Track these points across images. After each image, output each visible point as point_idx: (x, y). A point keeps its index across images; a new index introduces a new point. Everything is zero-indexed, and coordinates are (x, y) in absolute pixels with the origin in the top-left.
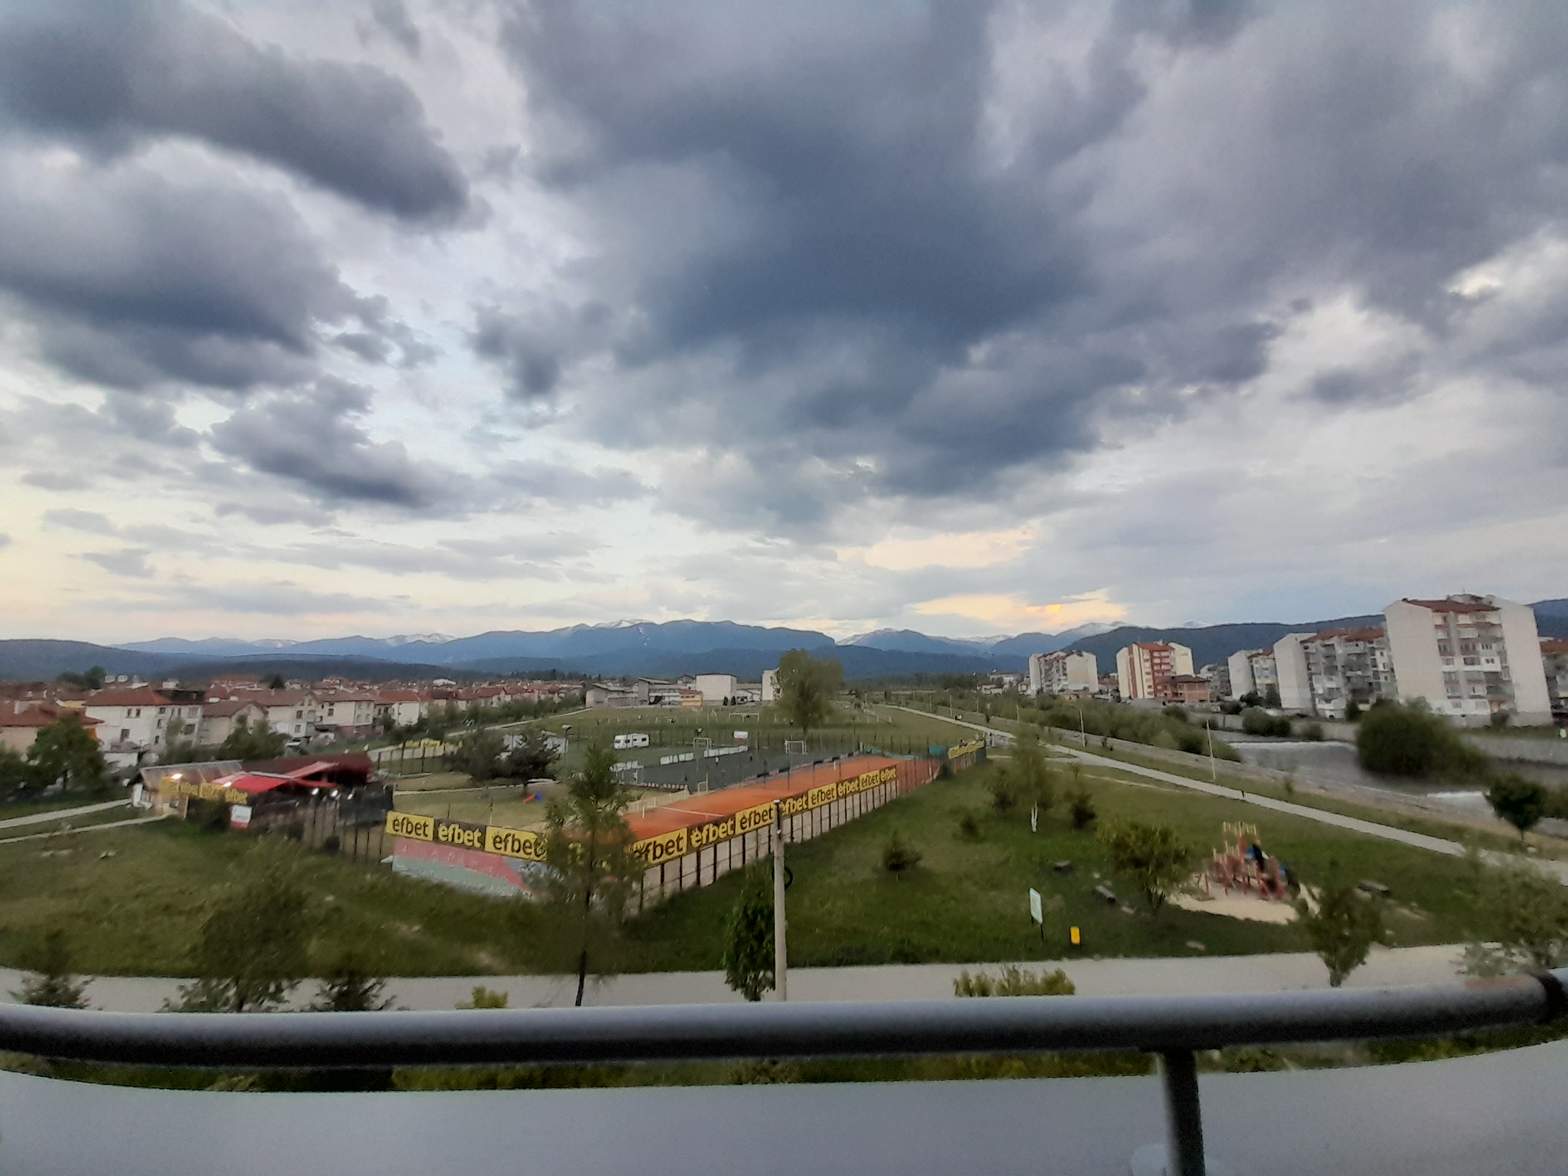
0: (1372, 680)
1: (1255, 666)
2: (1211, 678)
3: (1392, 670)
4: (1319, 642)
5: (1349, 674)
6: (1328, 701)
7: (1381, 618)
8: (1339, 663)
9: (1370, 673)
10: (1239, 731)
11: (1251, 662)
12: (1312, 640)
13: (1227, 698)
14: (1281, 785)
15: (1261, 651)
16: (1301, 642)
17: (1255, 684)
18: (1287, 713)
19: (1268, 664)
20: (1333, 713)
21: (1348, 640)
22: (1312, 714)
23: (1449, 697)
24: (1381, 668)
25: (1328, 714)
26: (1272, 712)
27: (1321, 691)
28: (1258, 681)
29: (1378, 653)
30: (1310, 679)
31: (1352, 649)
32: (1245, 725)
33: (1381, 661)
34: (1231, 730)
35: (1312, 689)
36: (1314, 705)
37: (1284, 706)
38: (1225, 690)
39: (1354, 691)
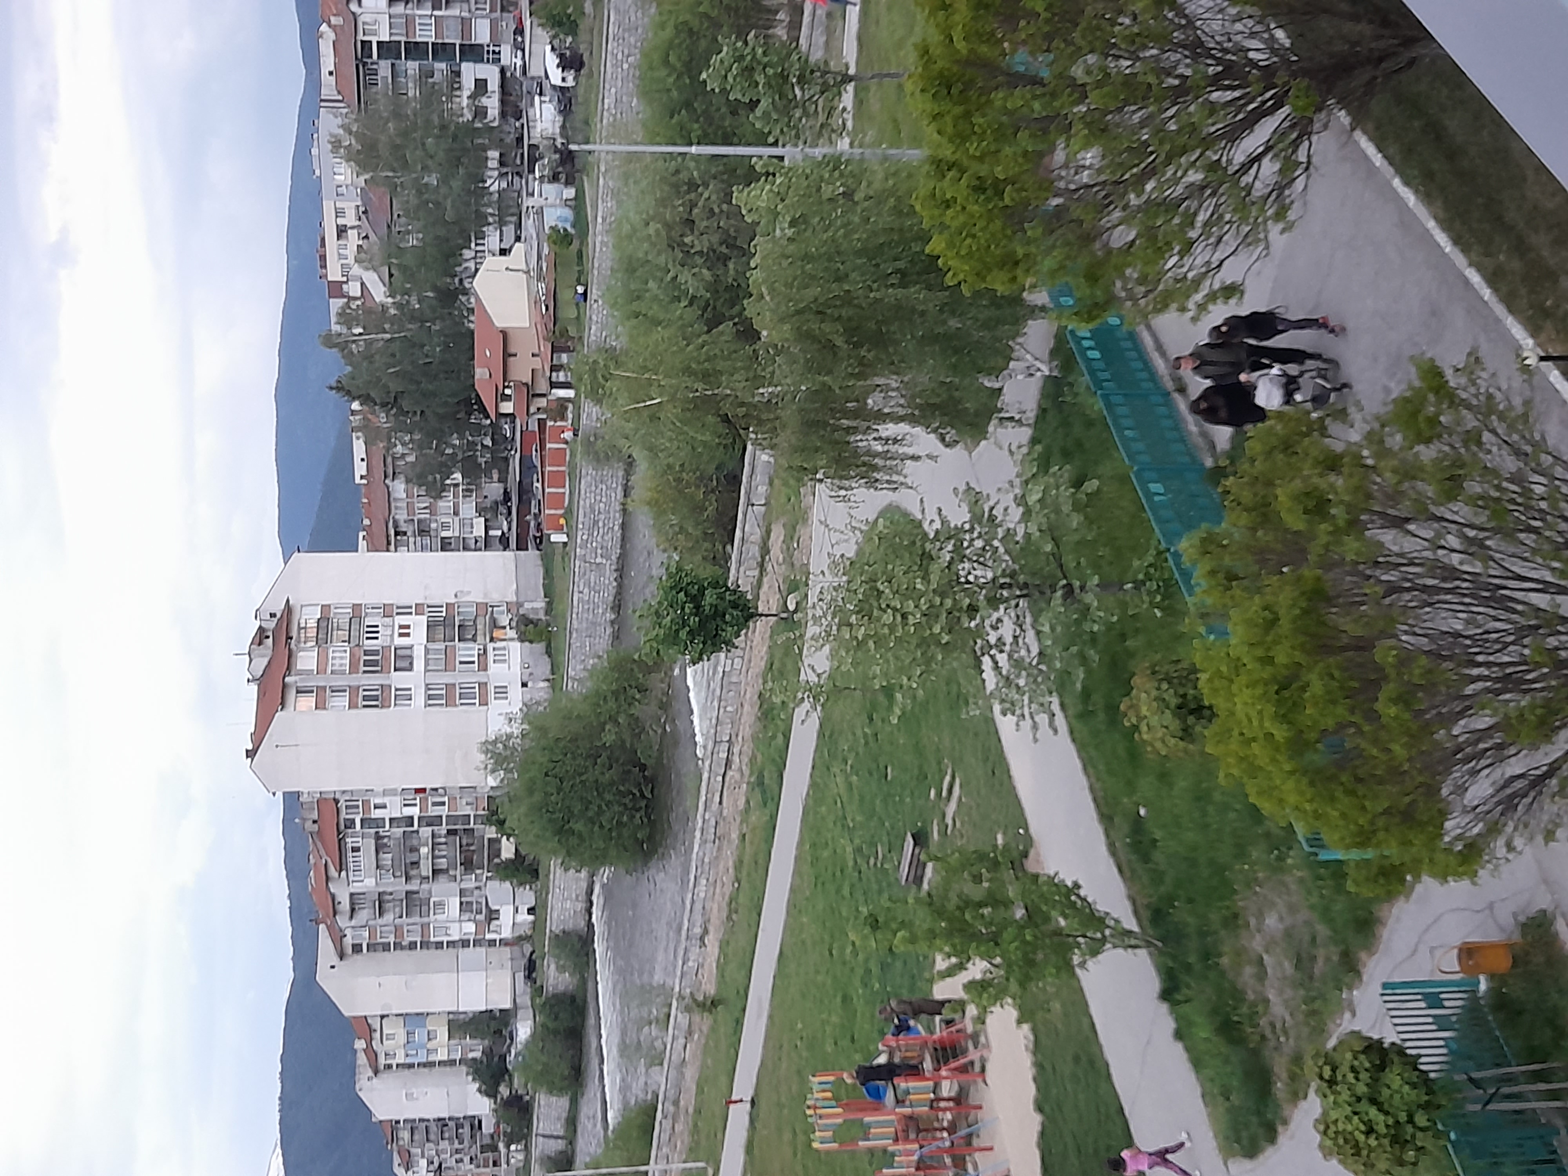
0: (443, 829)
1: (400, 1059)
2: (430, 1163)
3: (418, 791)
4: (342, 921)
5: (426, 869)
6: (492, 915)
8: (398, 886)
9: (426, 832)
10: (574, 1104)
11: (389, 1067)
12: (338, 938)
13: (488, 1128)
14: (703, 1022)
15: (360, 1044)
16: (342, 956)
17: (452, 1063)
18: (525, 1000)
19: (396, 1031)
20: (523, 909)
21: (341, 866)
22: (528, 948)
24: (415, 811)
25: (524, 917)
26: (523, 1030)
27: (470, 927)
28: (442, 1055)
29: (377, 814)
30: (439, 945)
31: (367, 857)
32: (553, 1089)
33: (395, 809)
34: (572, 1122)
35: (465, 943)
36: (504, 942)
37: (508, 1005)
38: (466, 1131)
39: (468, 865)
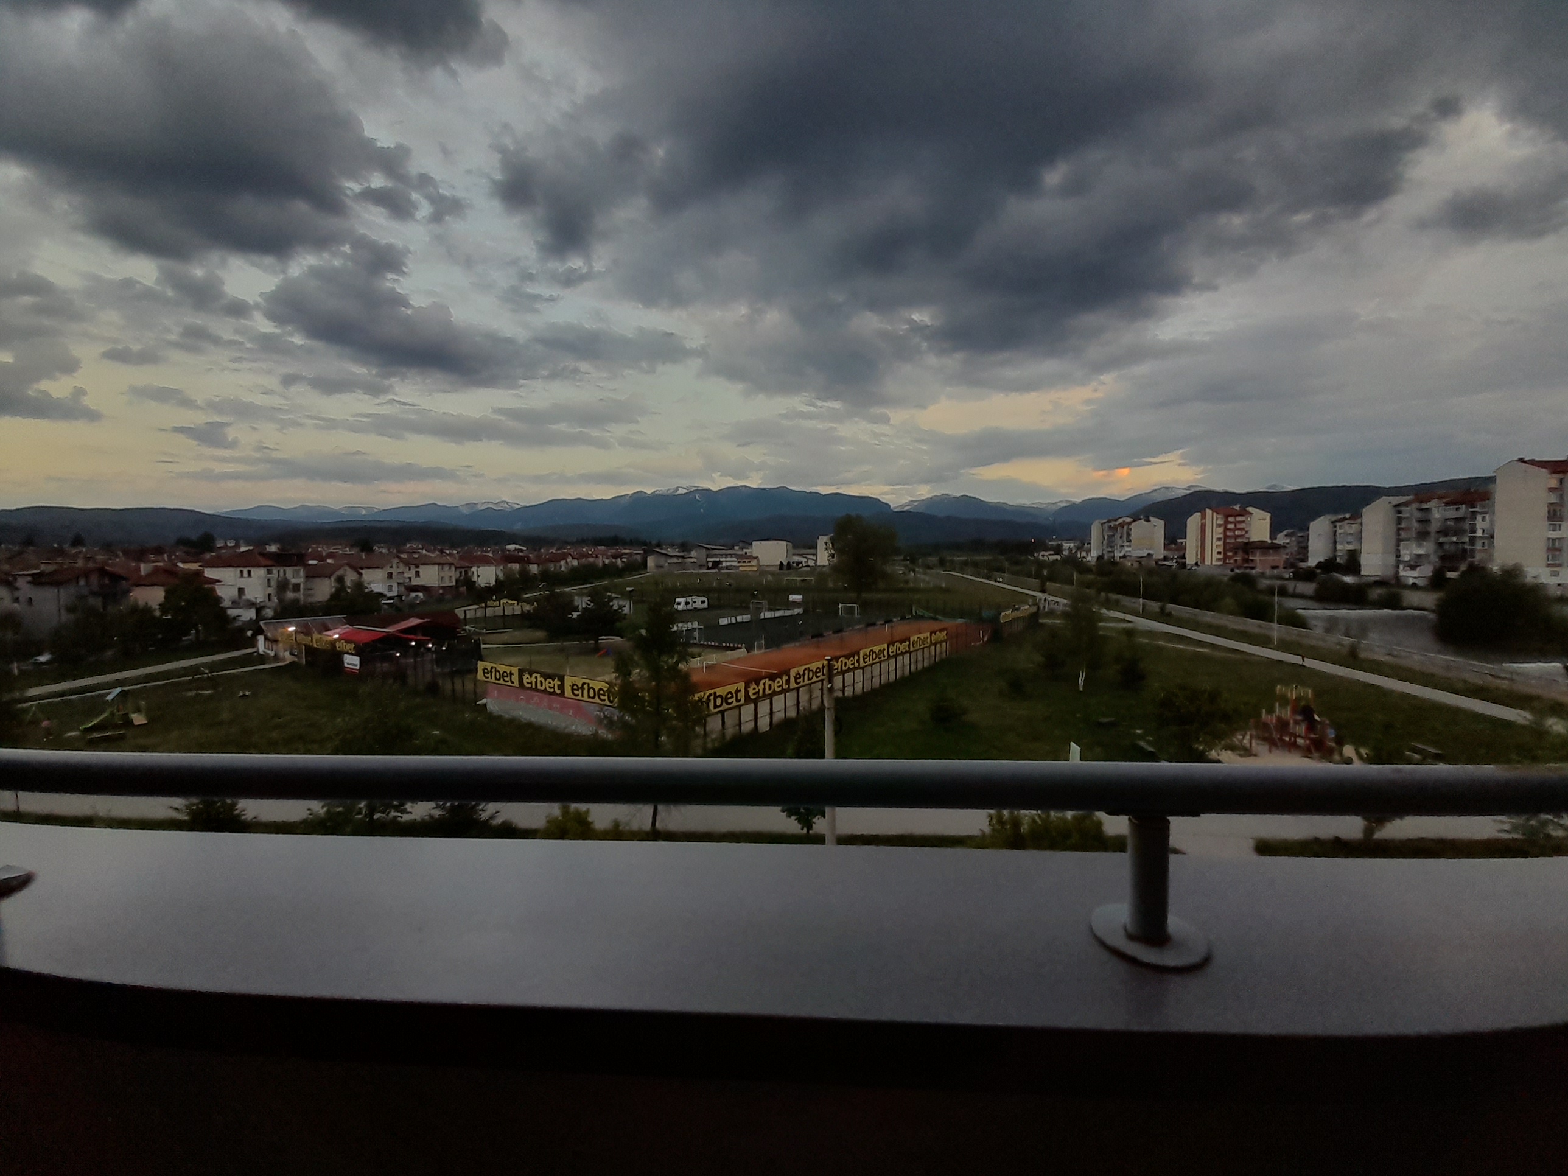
0: (1467, 547)
1: (1339, 531)
2: (1288, 543)
3: (1492, 537)
4: (1415, 506)
5: (1441, 540)
6: (1413, 568)
7: (1491, 480)
8: (1434, 527)
9: (1467, 539)
10: (1311, 598)
11: (1335, 527)
12: (1405, 504)
13: (1303, 565)
14: (1345, 651)
15: (1348, 516)
16: (1396, 506)
17: (1335, 549)
18: (1364, 580)
19: (1353, 528)
20: (1415, 581)
21: (1447, 504)
22: (1393, 582)
23: (1549, 565)
24: (1479, 533)
25: (1411, 581)
26: (1348, 579)
27: (1407, 558)
28: (1339, 547)
29: (1479, 518)
30: (1398, 545)
31: (1451, 513)
32: (1317, 591)
33: (1480, 525)
34: (1302, 596)
35: (1398, 556)
36: (1397, 573)
37: (1363, 573)
38: (1301, 556)
39: (1443, 558)
